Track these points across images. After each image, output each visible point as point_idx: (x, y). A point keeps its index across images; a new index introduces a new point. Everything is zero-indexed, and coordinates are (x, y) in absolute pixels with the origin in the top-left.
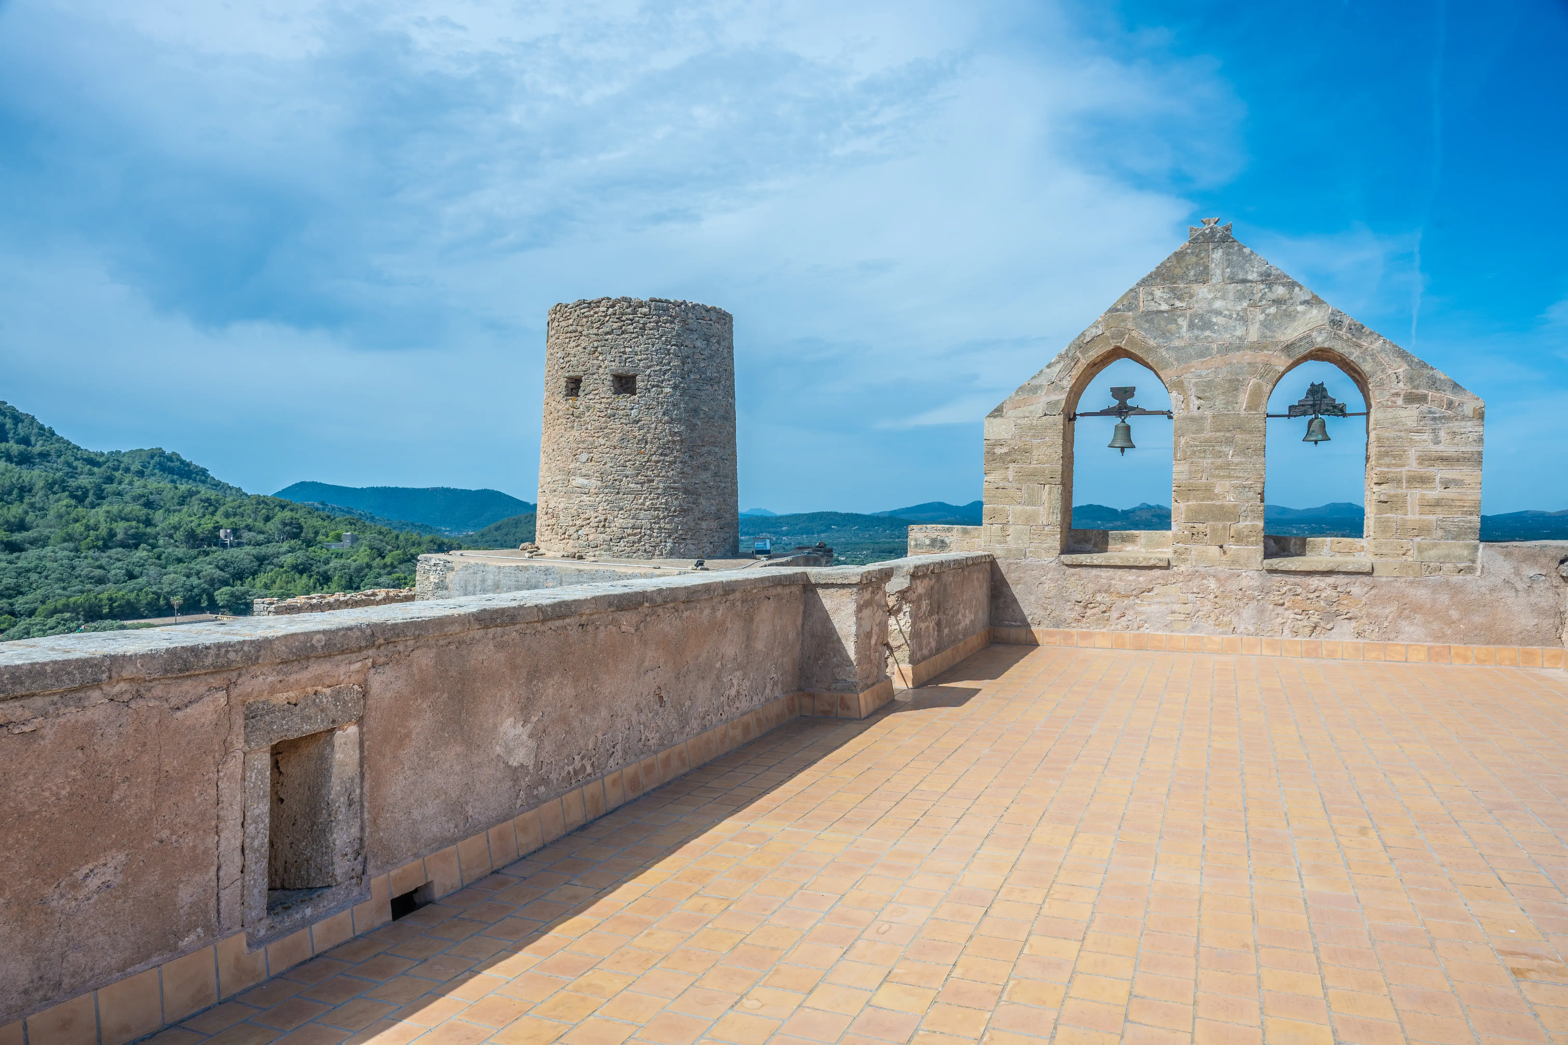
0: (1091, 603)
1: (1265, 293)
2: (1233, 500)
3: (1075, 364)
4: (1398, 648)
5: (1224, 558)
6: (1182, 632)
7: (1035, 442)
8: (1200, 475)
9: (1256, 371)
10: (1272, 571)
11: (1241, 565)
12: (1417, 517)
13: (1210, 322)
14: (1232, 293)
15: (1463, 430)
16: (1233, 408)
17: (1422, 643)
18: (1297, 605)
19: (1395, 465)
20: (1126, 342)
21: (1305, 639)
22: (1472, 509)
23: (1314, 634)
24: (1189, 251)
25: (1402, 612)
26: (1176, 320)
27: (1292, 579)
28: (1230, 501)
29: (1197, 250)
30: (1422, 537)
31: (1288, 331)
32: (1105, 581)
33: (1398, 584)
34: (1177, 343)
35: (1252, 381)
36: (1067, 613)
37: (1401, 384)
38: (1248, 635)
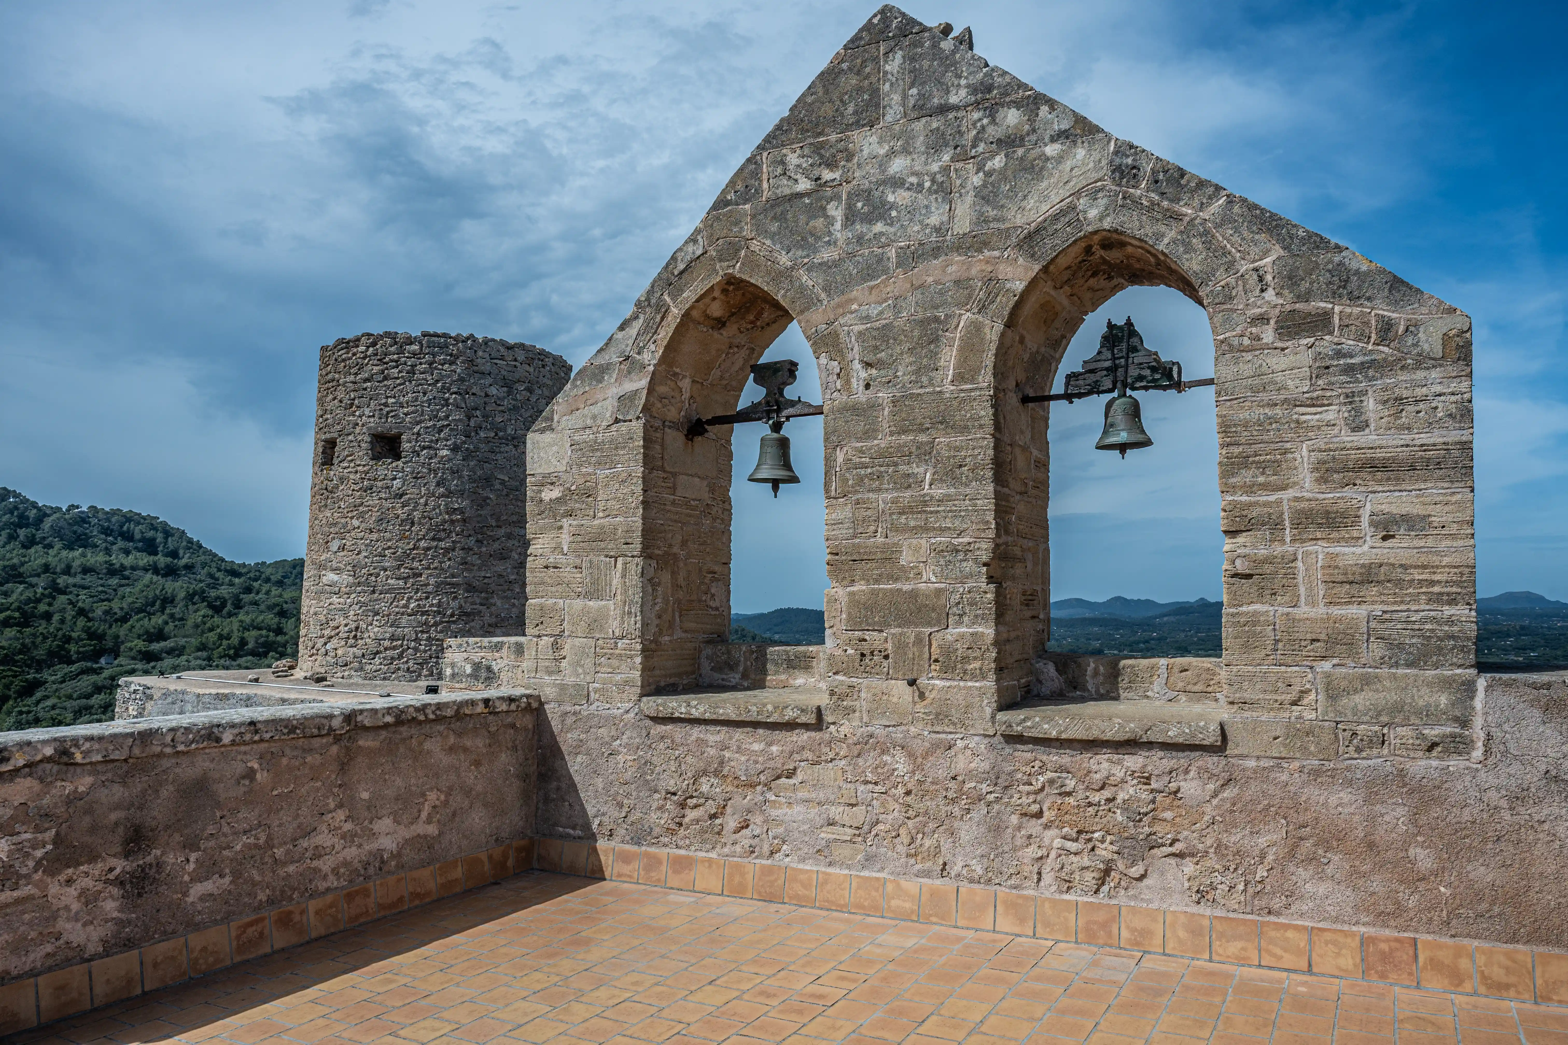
0: (692, 797)
1: (983, 128)
2: (933, 579)
3: (662, 319)
4: (1290, 934)
5: (920, 707)
6: (849, 867)
7: (602, 473)
8: (872, 528)
9: (970, 296)
10: (1014, 739)
11: (954, 724)
12: (1321, 610)
13: (884, 203)
14: (922, 138)
15: (1420, 392)
16: (931, 379)
17: (1346, 927)
18: (1067, 817)
19: (1264, 487)
20: (743, 264)
21: (1085, 899)
22: (1454, 589)
23: (1105, 888)
24: (845, 66)
25: (1296, 846)
26: (824, 209)
27: (1054, 758)
28: (929, 581)
29: (859, 61)
30: (1335, 661)
31: (1031, 202)
32: (712, 752)
33: (1284, 777)
34: (826, 255)
35: (964, 317)
36: (653, 816)
37: (1270, 295)
38: (972, 881)
